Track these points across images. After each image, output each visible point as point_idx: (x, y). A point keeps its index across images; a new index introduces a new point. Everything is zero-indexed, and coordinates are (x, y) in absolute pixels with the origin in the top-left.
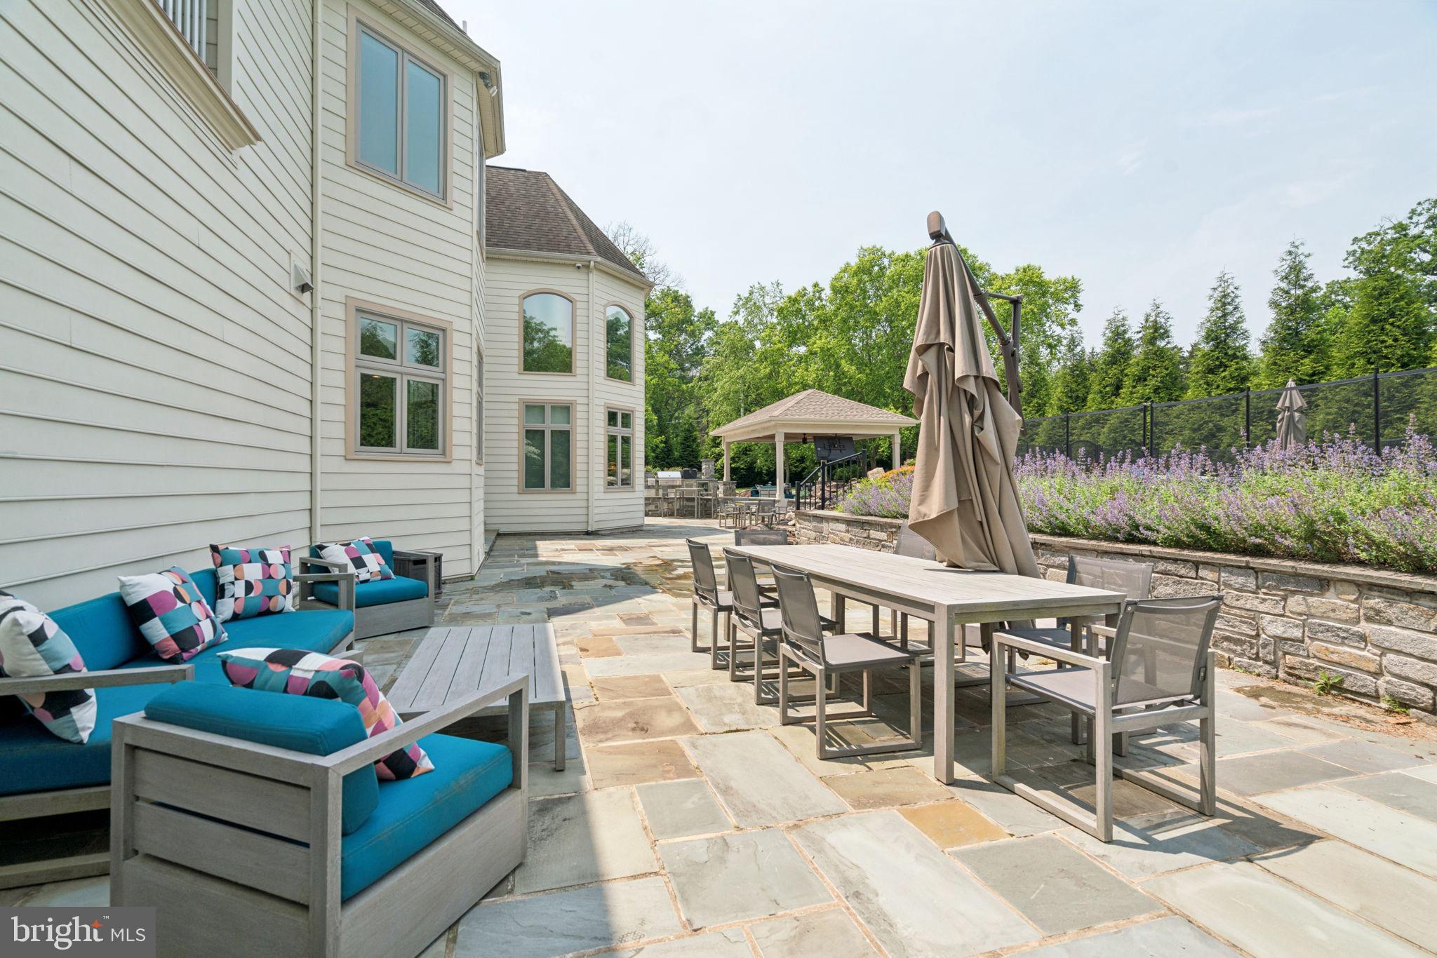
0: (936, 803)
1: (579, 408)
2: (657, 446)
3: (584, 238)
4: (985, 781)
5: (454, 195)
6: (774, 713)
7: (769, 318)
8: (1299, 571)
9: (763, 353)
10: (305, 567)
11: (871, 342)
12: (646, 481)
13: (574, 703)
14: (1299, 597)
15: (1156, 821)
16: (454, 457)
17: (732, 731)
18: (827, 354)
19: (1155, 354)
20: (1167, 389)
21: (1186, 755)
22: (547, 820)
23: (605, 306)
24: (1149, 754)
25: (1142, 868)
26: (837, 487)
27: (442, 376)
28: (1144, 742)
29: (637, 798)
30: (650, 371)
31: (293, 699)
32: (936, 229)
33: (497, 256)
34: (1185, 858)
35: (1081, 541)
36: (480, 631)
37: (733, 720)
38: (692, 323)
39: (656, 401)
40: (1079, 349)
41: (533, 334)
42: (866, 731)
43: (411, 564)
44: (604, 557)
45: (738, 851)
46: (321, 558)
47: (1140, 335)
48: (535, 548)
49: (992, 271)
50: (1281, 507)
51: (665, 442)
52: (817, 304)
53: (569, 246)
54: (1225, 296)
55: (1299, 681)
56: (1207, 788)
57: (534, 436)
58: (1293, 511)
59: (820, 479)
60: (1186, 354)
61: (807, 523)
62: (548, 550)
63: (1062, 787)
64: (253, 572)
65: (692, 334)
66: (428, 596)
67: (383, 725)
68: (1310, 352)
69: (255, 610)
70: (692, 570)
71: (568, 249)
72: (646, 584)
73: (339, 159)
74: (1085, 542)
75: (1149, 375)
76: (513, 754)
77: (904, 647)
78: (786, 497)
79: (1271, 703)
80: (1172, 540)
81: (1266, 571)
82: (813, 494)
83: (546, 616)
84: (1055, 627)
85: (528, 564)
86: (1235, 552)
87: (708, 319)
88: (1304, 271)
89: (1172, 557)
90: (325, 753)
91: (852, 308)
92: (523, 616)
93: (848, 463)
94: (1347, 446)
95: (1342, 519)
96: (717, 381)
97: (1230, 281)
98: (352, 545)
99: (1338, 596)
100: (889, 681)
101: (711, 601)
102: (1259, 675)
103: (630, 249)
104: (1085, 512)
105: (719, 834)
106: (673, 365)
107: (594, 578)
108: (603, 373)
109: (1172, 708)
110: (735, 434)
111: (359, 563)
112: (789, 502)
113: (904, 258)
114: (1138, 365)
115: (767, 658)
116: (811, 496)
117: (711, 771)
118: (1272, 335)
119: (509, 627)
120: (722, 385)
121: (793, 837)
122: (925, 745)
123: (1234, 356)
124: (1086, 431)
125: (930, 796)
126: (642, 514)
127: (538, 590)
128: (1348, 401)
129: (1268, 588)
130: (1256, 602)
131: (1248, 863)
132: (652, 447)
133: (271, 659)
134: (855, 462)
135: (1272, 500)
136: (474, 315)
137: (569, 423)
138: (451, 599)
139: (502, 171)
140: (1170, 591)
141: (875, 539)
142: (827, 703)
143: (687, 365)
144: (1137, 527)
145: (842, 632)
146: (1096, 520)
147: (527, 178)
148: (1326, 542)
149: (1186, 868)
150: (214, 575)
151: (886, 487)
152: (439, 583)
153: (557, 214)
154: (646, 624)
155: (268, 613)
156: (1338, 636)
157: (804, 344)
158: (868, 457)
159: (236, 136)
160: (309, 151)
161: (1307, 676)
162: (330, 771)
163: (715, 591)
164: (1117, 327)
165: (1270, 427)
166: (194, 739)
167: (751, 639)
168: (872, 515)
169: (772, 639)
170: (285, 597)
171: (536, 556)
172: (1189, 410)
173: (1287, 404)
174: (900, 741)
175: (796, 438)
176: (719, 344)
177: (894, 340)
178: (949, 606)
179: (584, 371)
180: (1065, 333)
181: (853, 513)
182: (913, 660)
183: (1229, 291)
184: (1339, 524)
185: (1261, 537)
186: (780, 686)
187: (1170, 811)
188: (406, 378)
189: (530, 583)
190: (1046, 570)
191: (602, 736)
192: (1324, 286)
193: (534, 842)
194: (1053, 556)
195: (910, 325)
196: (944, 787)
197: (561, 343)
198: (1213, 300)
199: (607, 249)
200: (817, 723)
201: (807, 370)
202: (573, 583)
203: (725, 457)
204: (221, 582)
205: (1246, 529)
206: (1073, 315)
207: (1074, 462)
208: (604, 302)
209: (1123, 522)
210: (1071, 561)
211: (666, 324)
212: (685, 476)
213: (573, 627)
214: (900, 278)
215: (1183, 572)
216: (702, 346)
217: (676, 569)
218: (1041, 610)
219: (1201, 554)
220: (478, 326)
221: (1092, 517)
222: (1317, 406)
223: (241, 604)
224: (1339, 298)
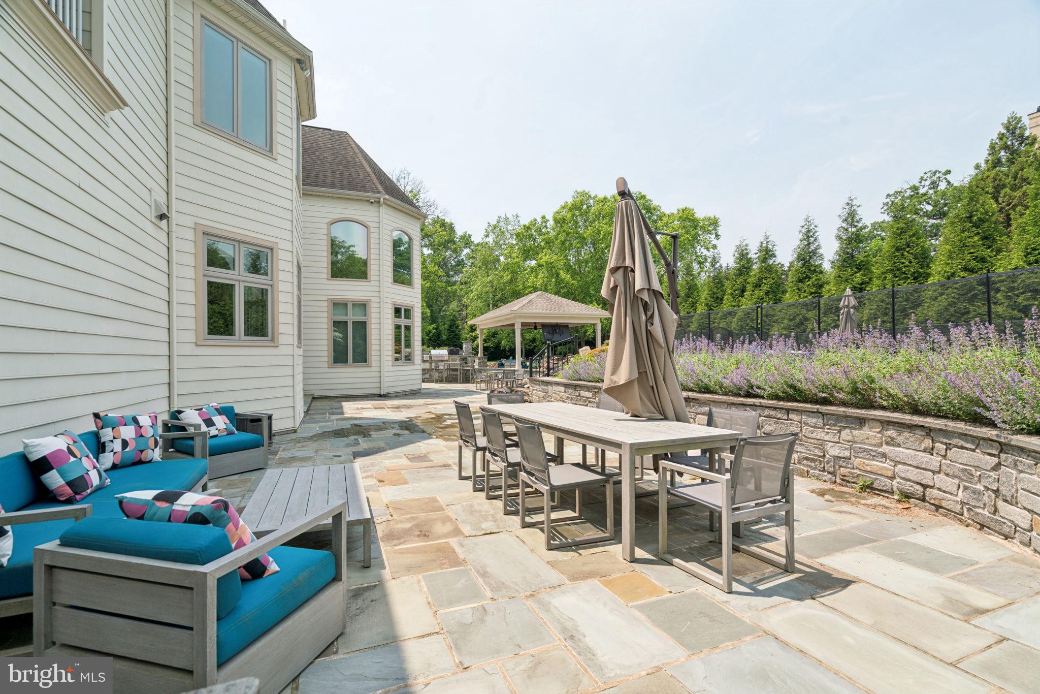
0: (623, 575)
1: (373, 305)
2: (430, 332)
3: (375, 181)
4: (654, 558)
5: (278, 149)
6: (516, 520)
7: (510, 240)
8: (848, 414)
9: (505, 265)
10: (167, 427)
11: (581, 258)
12: (423, 357)
13: (375, 519)
14: (848, 431)
15: (759, 577)
16: (280, 343)
17: (487, 534)
18: (550, 266)
19: (766, 269)
20: (774, 292)
21: (779, 535)
22: (360, 602)
23: (392, 231)
24: (757, 535)
25: (750, 607)
26: (558, 360)
27: (271, 283)
28: (754, 528)
29: (423, 583)
30: (425, 277)
31: (175, 526)
32: (622, 189)
33: (310, 193)
34: (776, 599)
35: (717, 397)
36: (305, 471)
37: (488, 526)
38: (455, 243)
39: (429, 299)
40: (718, 265)
41: (337, 248)
42: (578, 529)
43: (248, 422)
44: (395, 413)
45: (493, 615)
46: (179, 420)
47: (757, 255)
48: (341, 407)
49: (662, 211)
50: (837, 373)
51: (436, 329)
52: (543, 230)
53: (364, 187)
54: (809, 231)
55: (848, 484)
56: (790, 555)
57: (339, 325)
58: (844, 376)
59: (546, 354)
60: (786, 269)
61: (537, 386)
62: (350, 409)
63: (703, 560)
64: (128, 432)
65: (455, 251)
66: (263, 446)
67: (243, 541)
68: (860, 269)
69: (130, 461)
70: (457, 421)
71: (364, 189)
72: (424, 432)
73: (188, 119)
74: (720, 397)
75: (762, 283)
76: (336, 557)
77: (603, 473)
78: (523, 368)
79: (831, 499)
80: (773, 395)
81: (829, 414)
82: (541, 365)
83: (352, 457)
84: (700, 455)
85: (337, 420)
86: (812, 402)
87: (467, 240)
88: (857, 216)
89: (773, 406)
90: (203, 563)
91: (568, 234)
92: (335, 458)
93: (565, 343)
94: (877, 334)
95: (872, 381)
96: (473, 285)
97: (812, 221)
98: (204, 410)
99: (870, 429)
100: (594, 495)
101: (471, 444)
102: (825, 481)
103: (409, 188)
104: (720, 377)
105: (480, 604)
106: (441, 273)
107: (387, 429)
108: (391, 280)
109: (769, 505)
110: (486, 323)
111: (209, 423)
112: (525, 371)
113: (602, 200)
114: (756, 276)
115: (510, 482)
116: (540, 367)
117: (474, 562)
118: (838, 258)
119: (326, 467)
120: (477, 287)
121: (530, 603)
122: (616, 537)
123: (815, 271)
124: (723, 320)
125: (619, 570)
126: (420, 381)
127: (345, 439)
128: (882, 301)
129: (830, 425)
130: (823, 434)
131: (812, 601)
132: (426, 332)
133: (157, 498)
134: (570, 342)
135: (832, 369)
136: (294, 238)
137: (366, 316)
138: (280, 447)
139: (313, 129)
140: (772, 429)
141: (584, 397)
142: (552, 512)
143: (451, 273)
144: (752, 387)
145: (562, 463)
146: (727, 383)
147: (332, 135)
148: (863, 395)
149: (776, 606)
150: (97, 435)
151: (591, 360)
152: (271, 435)
153: (355, 163)
154: (425, 461)
155: (140, 462)
156: (870, 454)
157: (535, 259)
158: (579, 338)
159: (108, 102)
160: (165, 114)
161: (852, 480)
162: (208, 575)
163: (474, 437)
164: (743, 251)
165: (836, 318)
166: (101, 558)
167: (499, 469)
168: (582, 380)
169: (514, 469)
170: (153, 450)
171: (343, 413)
172: (787, 307)
173: (846, 303)
174: (601, 535)
175: (529, 326)
176: (474, 258)
177: (596, 257)
178: (631, 444)
179: (377, 278)
180: (709, 254)
181: (569, 379)
182: (609, 480)
183: (811, 228)
184: (871, 384)
185: (825, 393)
186: (520, 501)
187: (768, 570)
188: (242, 285)
189: (339, 433)
190: (695, 416)
191: (396, 542)
192: (870, 225)
193: (351, 617)
194: (700, 406)
195: (607, 247)
196: (629, 564)
197: (359, 256)
198: (801, 234)
199: (392, 189)
200: (545, 526)
201: (536, 277)
202: (371, 433)
203: (479, 339)
204: (102, 441)
205: (817, 387)
206: (715, 242)
207: (713, 344)
208: (391, 228)
209: (744, 384)
210: (710, 410)
211: (436, 243)
212: (451, 353)
213: (372, 465)
214: (600, 214)
215: (780, 416)
216: (462, 259)
217: (446, 421)
218: (690, 445)
219: (790, 404)
220: (297, 246)
221: (724, 380)
222: (865, 304)
223: (119, 456)
224: (879, 233)
